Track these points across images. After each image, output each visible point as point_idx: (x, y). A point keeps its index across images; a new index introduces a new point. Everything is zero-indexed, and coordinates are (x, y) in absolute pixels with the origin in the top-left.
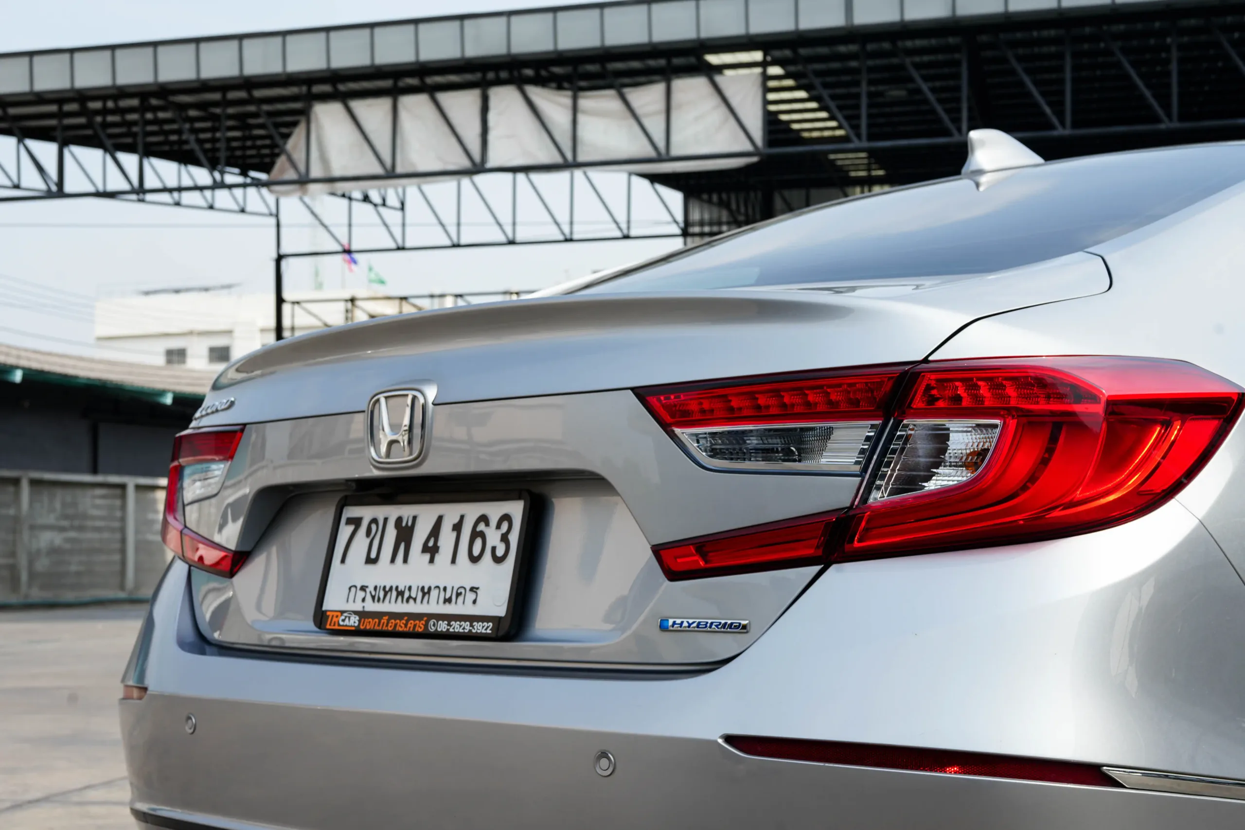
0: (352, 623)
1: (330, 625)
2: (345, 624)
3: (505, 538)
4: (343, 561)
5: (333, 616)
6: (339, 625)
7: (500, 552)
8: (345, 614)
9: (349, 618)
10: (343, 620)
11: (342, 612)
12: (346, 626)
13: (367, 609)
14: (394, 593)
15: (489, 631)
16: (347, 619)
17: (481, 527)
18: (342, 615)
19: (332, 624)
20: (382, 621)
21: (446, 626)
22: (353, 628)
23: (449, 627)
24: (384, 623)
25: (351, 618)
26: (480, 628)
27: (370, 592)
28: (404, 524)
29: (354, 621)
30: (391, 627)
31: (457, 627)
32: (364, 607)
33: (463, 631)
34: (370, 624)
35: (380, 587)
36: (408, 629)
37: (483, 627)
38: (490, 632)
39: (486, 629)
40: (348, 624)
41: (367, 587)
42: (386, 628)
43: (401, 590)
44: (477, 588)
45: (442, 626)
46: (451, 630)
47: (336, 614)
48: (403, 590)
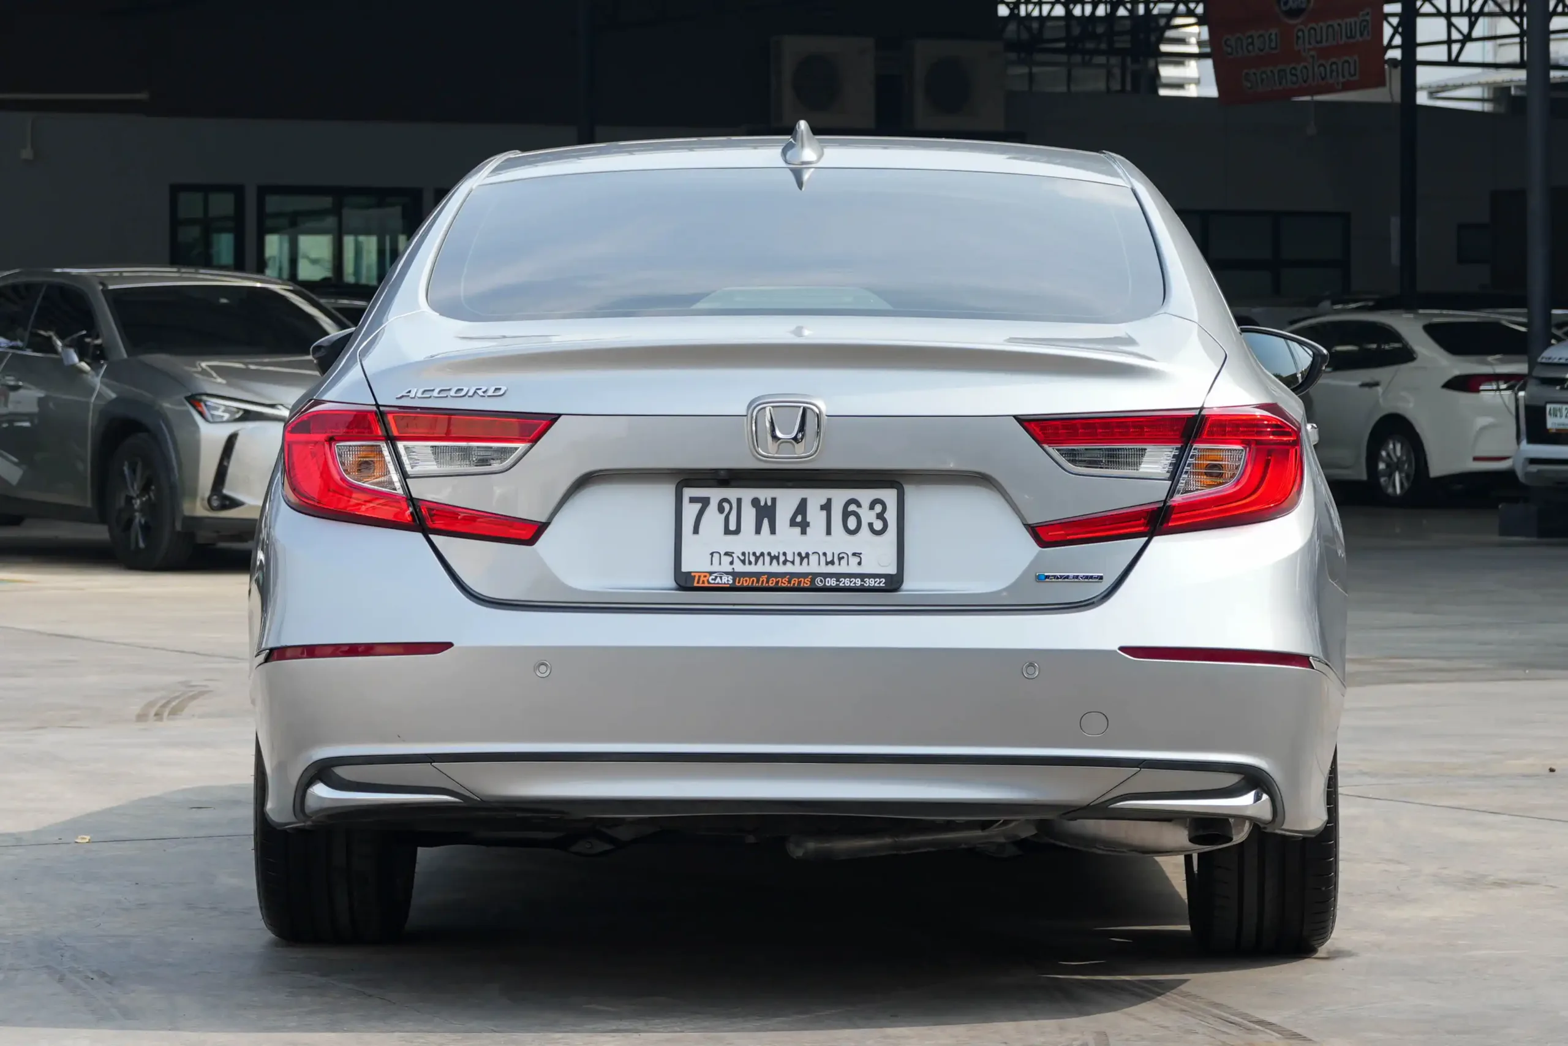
1: (698, 583)
2: (716, 582)
3: (880, 516)
5: (699, 577)
6: (709, 583)
8: (715, 575)
9: (721, 578)
10: (715, 579)
11: (711, 573)
12: (718, 583)
14: (767, 559)
15: (881, 585)
16: (718, 579)
17: (852, 507)
18: (710, 575)
19: (701, 582)
20: (761, 580)
21: (835, 582)
22: (728, 585)
23: (838, 583)
24: (763, 581)
25: (723, 578)
26: (870, 583)
27: (738, 557)
28: (762, 503)
29: (727, 580)
30: (772, 583)
31: (846, 582)
32: (733, 569)
33: (854, 585)
34: (746, 582)
35: (749, 553)
36: (792, 585)
37: (875, 582)
38: (884, 585)
39: (879, 583)
40: (720, 582)
41: (733, 553)
42: (767, 585)
43: (775, 555)
44: (861, 554)
45: (831, 582)
46: (841, 584)
47: (703, 575)
48: (777, 555)
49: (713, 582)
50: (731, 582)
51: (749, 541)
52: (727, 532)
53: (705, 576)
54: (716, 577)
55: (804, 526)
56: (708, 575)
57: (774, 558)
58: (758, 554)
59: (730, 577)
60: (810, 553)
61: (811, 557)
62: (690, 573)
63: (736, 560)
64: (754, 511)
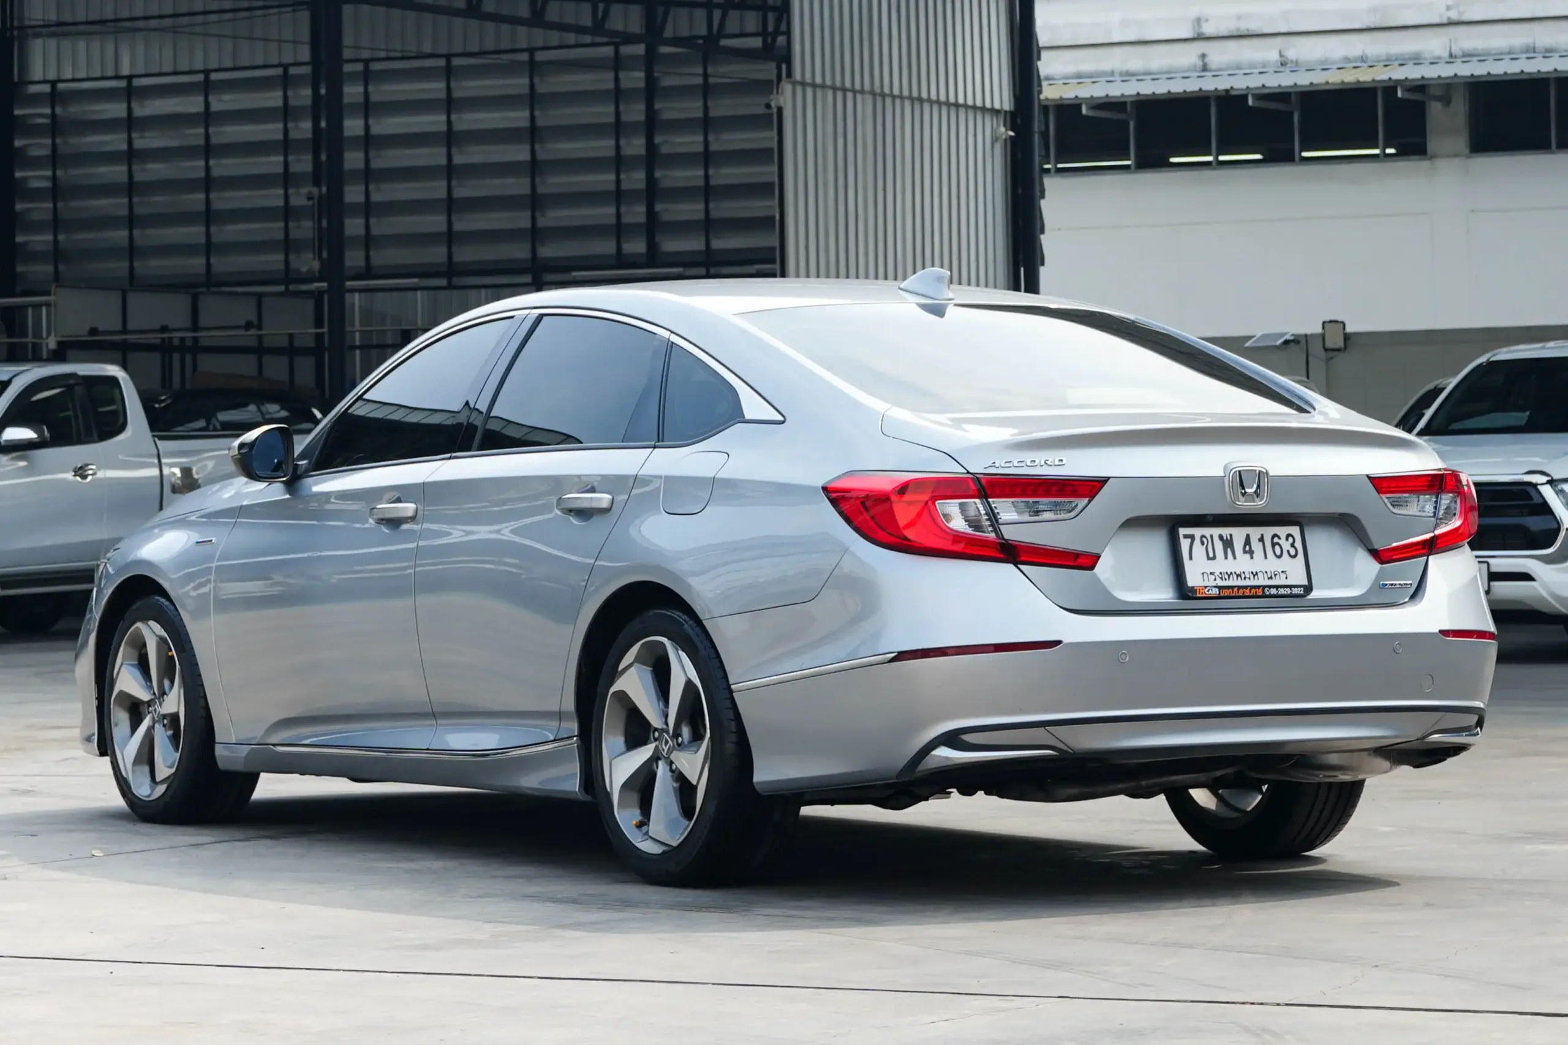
0: (1214, 592)
1: (1199, 594)
3: (1293, 545)
4: (1191, 558)
5: (1199, 590)
6: (1205, 594)
7: (1293, 552)
8: (1208, 588)
10: (1208, 591)
11: (1206, 587)
13: (1219, 585)
14: (1235, 576)
15: (1302, 592)
16: (1210, 591)
17: (1276, 540)
26: (1295, 591)
29: (1215, 591)
31: (1282, 591)
34: (1227, 593)
41: (1214, 573)
45: (1273, 591)
46: (1279, 593)
47: (1201, 588)
49: (1207, 593)
50: (1218, 593)
51: (1223, 565)
52: (1209, 558)
53: (1203, 589)
54: (1209, 590)
55: (1251, 553)
56: (1204, 588)
57: (1238, 576)
58: (1229, 573)
59: (1217, 590)
60: (1258, 571)
61: (1259, 574)
62: (1194, 587)
63: (1218, 578)
64: (1221, 543)
